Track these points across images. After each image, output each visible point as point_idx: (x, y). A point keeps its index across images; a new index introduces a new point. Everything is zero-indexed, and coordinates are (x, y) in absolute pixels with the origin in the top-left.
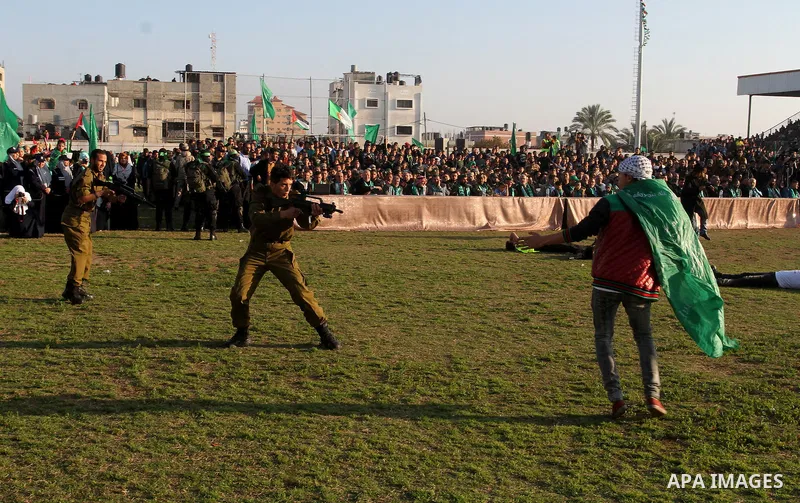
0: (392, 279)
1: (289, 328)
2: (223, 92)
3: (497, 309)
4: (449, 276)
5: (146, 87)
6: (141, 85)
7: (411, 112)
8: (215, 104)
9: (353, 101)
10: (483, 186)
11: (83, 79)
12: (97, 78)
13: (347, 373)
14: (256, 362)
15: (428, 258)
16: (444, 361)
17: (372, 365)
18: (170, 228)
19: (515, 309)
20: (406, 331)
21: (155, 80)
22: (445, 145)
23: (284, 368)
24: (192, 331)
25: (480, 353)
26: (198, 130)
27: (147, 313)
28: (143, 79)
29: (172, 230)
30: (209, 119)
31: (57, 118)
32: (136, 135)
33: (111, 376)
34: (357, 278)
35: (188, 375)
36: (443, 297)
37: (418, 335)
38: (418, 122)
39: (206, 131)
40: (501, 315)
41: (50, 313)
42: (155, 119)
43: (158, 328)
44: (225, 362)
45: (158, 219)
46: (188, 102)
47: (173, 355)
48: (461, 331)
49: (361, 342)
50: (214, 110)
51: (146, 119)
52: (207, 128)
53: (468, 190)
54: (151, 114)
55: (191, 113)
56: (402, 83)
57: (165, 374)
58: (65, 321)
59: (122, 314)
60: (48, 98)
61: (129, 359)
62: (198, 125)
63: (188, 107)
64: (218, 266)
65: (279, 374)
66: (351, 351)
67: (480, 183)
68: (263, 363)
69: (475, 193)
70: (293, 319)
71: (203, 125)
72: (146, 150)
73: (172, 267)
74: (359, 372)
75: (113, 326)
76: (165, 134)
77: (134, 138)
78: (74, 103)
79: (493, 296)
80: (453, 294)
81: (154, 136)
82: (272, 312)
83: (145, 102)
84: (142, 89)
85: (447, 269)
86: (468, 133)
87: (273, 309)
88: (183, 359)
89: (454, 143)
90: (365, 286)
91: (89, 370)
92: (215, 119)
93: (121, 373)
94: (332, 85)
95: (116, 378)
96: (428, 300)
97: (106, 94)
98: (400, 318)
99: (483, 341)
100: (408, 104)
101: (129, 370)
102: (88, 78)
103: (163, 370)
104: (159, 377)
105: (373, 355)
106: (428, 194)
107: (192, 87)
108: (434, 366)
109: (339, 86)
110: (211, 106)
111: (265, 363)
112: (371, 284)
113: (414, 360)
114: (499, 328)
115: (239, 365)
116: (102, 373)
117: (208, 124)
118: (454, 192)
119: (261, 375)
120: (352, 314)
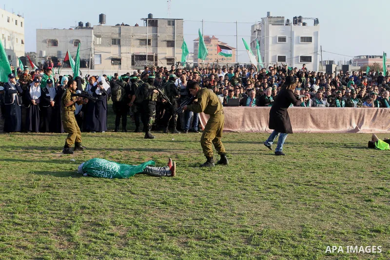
0: (275, 168)
1: (190, 203)
2: (174, 33)
3: (349, 192)
4: (319, 167)
5: (120, 30)
6: (117, 29)
7: (311, 45)
8: (168, 42)
9: (268, 38)
10: (355, 100)
11: (78, 25)
12: (87, 24)
13: (223, 236)
14: (159, 227)
15: (306, 153)
16: (298, 230)
17: (243, 231)
18: (125, 130)
19: (363, 192)
20: (276, 206)
21: (126, 25)
22: (333, 70)
23: (178, 231)
24: (120, 203)
25: (328, 225)
26: (156, 60)
27: (93, 190)
28: (118, 25)
29: (126, 131)
30: (164, 52)
31: (59, 53)
32: (113, 64)
33: (55, 234)
34: (249, 167)
35: (108, 234)
36: (309, 182)
37: (283, 209)
38: (316, 53)
39: (163, 61)
40: (352, 196)
41: (26, 189)
42: (127, 52)
43: (97, 201)
44: (137, 226)
45: (117, 123)
46: (149, 40)
47: (101, 220)
48: (318, 208)
49: (239, 214)
50: (168, 46)
51: (120, 53)
52: (162, 59)
53: (344, 103)
54: (124, 49)
55: (151, 49)
56: (304, 24)
57: (93, 233)
58: (35, 195)
59: (76, 191)
60: (54, 38)
61: (70, 222)
62: (156, 57)
63: (149, 44)
64: (152, 157)
65: (173, 236)
66: (230, 220)
67: (353, 98)
68: (164, 228)
69: (348, 105)
70: (195, 196)
71: (159, 57)
72: (116, 75)
73: (119, 157)
74: (232, 236)
75: (67, 199)
76: (133, 64)
77: (112, 66)
78: (71, 42)
79: (349, 182)
80: (318, 180)
81: (125, 65)
82: (181, 191)
83: (119, 40)
84: (118, 32)
85: (318, 162)
86: (355, 60)
87: (182, 188)
88: (108, 223)
89: (341, 68)
90: (253, 173)
91: (41, 229)
92: (168, 52)
93: (62, 232)
94: (253, 27)
95: (58, 235)
96: (298, 184)
97: (93, 36)
98: (273, 197)
99: (332, 215)
100: (309, 39)
101: (69, 230)
102: (81, 24)
103: (93, 231)
104: (88, 236)
105: (246, 224)
106: (313, 106)
107: (153, 30)
108: (289, 233)
109: (258, 27)
110: (165, 43)
111: (165, 227)
112: (259, 172)
113: (276, 228)
114: (346, 206)
115: (146, 228)
116: (49, 231)
117: (163, 56)
118: (333, 104)
119: (160, 236)
120: (239, 193)
